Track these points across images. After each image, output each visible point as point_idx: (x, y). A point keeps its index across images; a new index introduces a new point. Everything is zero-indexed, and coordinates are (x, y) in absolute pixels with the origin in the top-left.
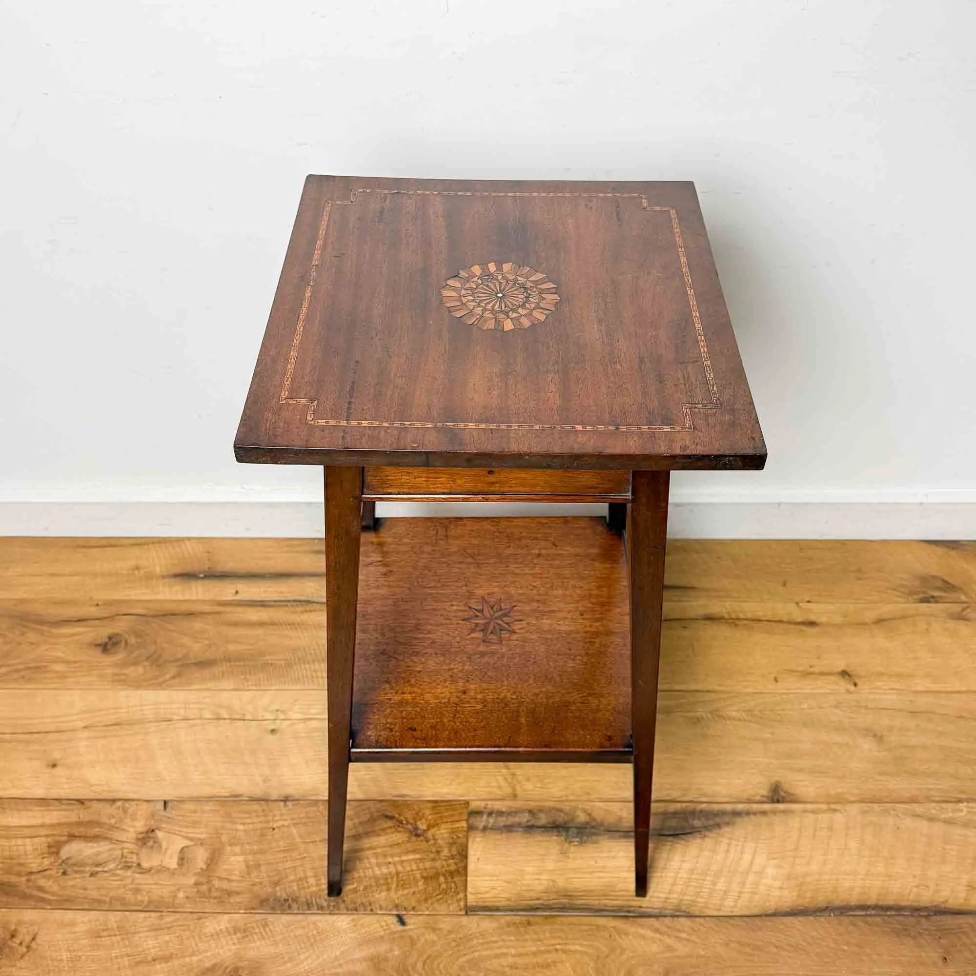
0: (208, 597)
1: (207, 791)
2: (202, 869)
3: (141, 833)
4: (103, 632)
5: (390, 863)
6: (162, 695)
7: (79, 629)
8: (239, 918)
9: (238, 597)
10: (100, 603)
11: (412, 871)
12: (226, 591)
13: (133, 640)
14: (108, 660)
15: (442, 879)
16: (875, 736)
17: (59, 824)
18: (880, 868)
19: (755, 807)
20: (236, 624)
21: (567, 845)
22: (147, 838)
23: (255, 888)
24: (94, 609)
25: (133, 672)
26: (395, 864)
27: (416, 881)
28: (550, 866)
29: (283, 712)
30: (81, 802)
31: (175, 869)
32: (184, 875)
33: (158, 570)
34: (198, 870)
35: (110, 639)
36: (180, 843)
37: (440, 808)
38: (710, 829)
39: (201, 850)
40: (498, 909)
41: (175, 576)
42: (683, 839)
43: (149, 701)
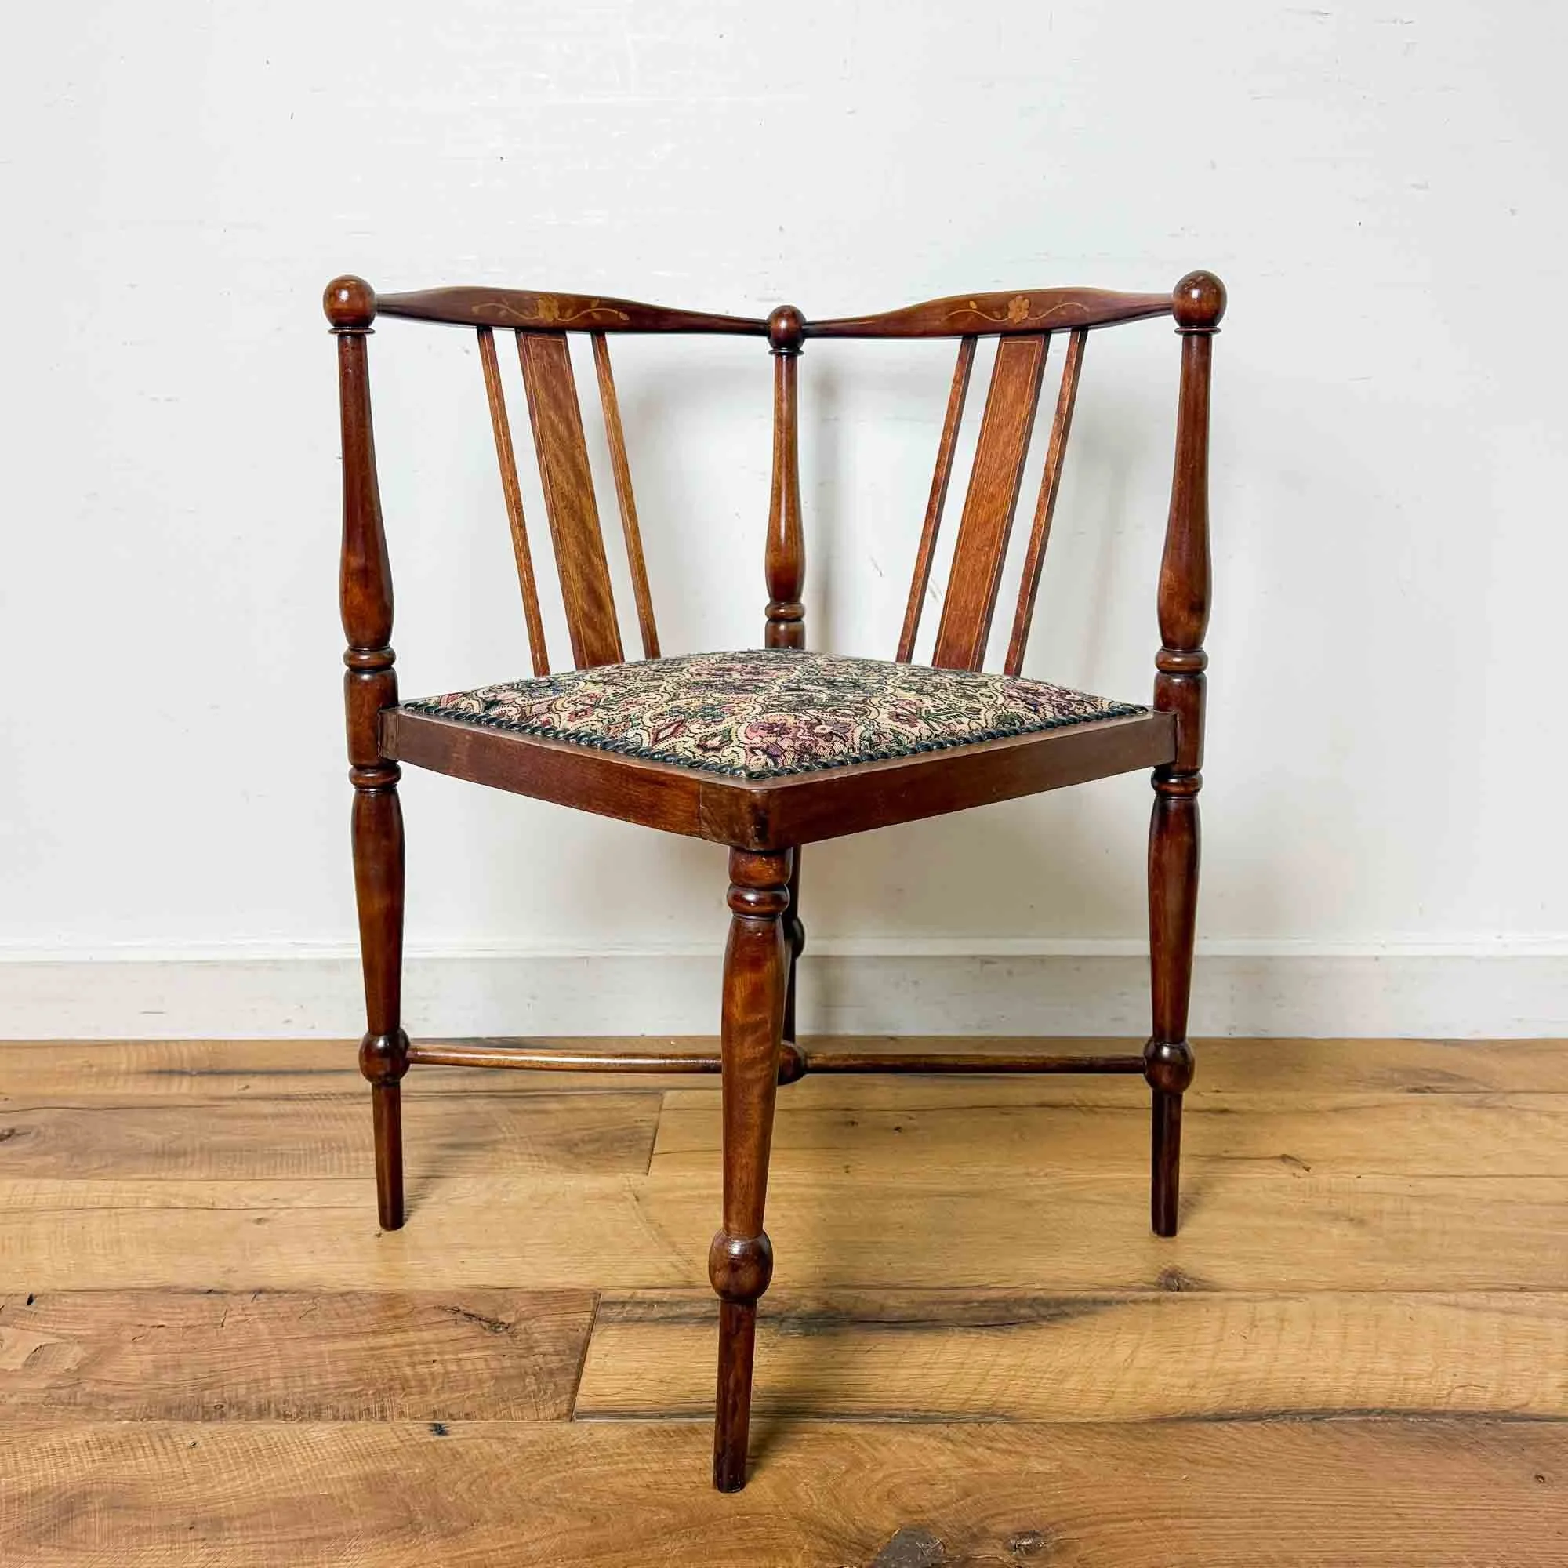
0: (195, 1091)
1: (115, 1283)
2: (68, 1370)
4: (5, 1124)
5: (434, 1361)
6: (78, 1185)
8: (116, 1428)
9: (248, 1091)
10: (10, 1097)
11: (475, 1369)
12: (234, 1086)
13: (51, 1132)
15: (531, 1379)
16: (1351, 1220)
18: (1387, 1364)
19: (1137, 1295)
20: (234, 1117)
21: (778, 1339)
23: (163, 1393)
24: (2, 1103)
25: (35, 1162)
26: (444, 1362)
27: (481, 1382)
29: (285, 1201)
31: (16, 1370)
32: (30, 1377)
33: (123, 1067)
34: (60, 1370)
35: (12, 1131)
36: (39, 1340)
37: (544, 1299)
38: (1051, 1318)
39: (77, 1349)
40: (633, 1414)
41: (148, 1073)
42: (999, 1330)
43: (51, 1189)
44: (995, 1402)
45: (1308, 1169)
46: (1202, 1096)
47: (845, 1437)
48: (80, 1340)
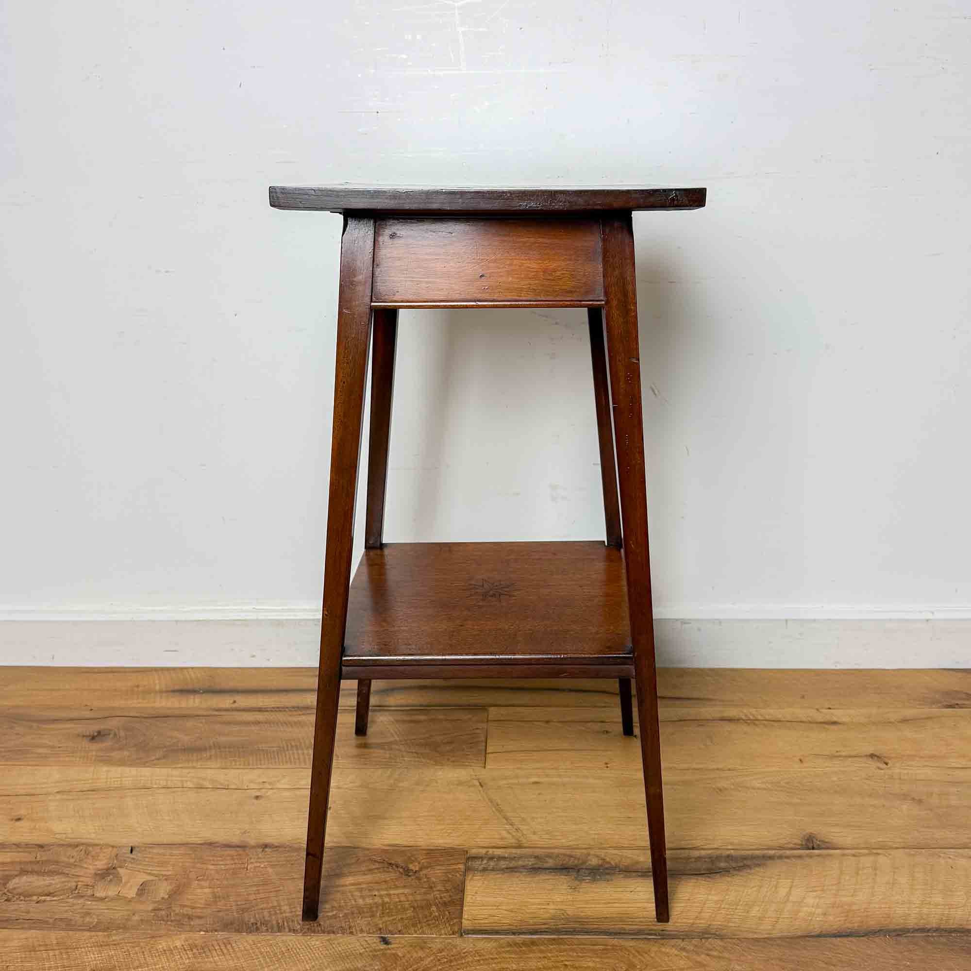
0: (204, 705)
1: (177, 839)
2: (163, 898)
3: (102, 870)
4: (94, 728)
5: (375, 895)
6: (146, 771)
7: (68, 725)
8: (199, 937)
9: (236, 705)
10: (93, 709)
11: (400, 901)
12: (226, 702)
13: (122, 734)
14: (95, 746)
15: (434, 908)
16: (913, 799)
17: (12, 863)
19: (788, 852)
20: (229, 723)
21: (577, 882)
22: (108, 874)
23: (220, 914)
24: (88, 712)
25: (116, 755)
26: (381, 896)
27: (404, 909)
28: (558, 898)
29: (270, 783)
30: (41, 846)
31: (133, 898)
32: (142, 903)
33: (157, 688)
34: (158, 899)
35: (99, 733)
36: (142, 878)
37: (435, 854)
38: (739, 869)
39: (165, 884)
40: (497, 932)
41: (174, 691)
42: (709, 877)
43: (130, 774)
44: (710, 925)
45: (887, 764)
46: (821, 712)
47: (622, 948)
48: (167, 878)
